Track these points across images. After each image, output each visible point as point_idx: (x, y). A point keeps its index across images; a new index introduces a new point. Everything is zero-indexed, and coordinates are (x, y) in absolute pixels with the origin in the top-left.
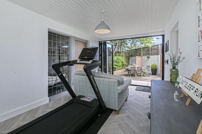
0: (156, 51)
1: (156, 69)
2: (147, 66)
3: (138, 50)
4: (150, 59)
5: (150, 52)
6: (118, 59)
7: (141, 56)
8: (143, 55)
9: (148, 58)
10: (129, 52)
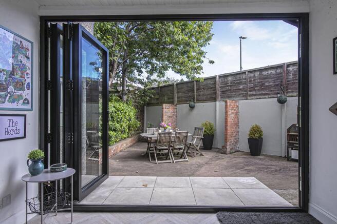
0: (208, 92)
1: (213, 135)
2: (195, 128)
3: (166, 89)
4: (195, 111)
5: (195, 94)
6: (118, 111)
7: (172, 103)
8: (180, 102)
9: (192, 108)
10: (144, 93)
